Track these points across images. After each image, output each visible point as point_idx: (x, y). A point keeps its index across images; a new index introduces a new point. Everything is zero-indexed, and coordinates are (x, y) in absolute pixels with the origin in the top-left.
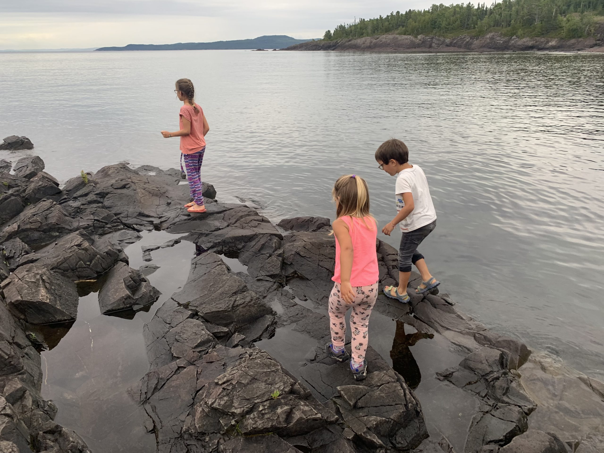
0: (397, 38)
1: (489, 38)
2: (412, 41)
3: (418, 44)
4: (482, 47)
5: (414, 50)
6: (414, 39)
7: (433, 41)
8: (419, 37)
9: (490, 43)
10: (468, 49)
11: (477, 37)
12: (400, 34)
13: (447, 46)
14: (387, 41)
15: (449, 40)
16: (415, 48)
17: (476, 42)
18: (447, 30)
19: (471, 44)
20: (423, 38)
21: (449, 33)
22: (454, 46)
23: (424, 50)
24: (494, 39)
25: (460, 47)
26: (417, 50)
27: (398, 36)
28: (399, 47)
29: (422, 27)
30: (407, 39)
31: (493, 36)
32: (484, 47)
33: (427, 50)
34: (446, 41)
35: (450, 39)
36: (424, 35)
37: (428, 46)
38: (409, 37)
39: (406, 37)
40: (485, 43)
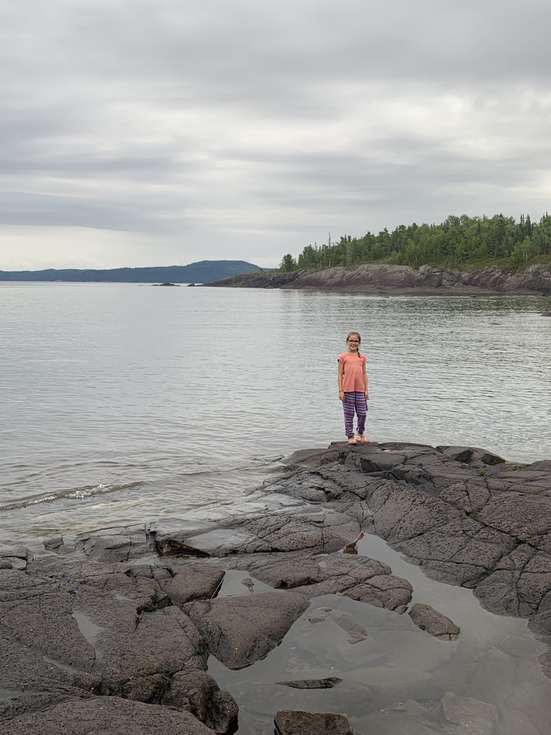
0: (386, 270)
1: (532, 272)
2: (409, 275)
3: (419, 280)
4: (520, 287)
5: (410, 290)
6: (412, 272)
7: (444, 276)
8: (422, 269)
9: (533, 281)
10: (499, 290)
11: (513, 270)
12: (392, 263)
13: (465, 284)
14: (368, 275)
15: (467, 274)
16: (413, 286)
17: (511, 279)
18: (466, 258)
19: (503, 281)
20: (428, 271)
21: (469, 263)
22: (475, 285)
23: (428, 290)
24: (539, 274)
25: (484, 286)
26: (416, 289)
27: (388, 266)
28: (385, 285)
29: (427, 253)
30: (401, 272)
31: (539, 269)
32: (523, 286)
33: (433, 290)
34: (463, 276)
35: (469, 272)
36: (429, 265)
37: (435, 283)
38: (404, 268)
39: (400, 267)
40: (525, 281)
